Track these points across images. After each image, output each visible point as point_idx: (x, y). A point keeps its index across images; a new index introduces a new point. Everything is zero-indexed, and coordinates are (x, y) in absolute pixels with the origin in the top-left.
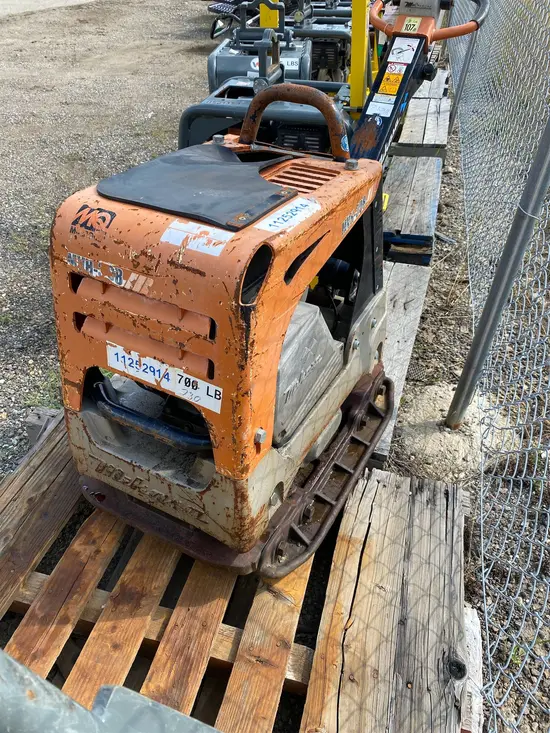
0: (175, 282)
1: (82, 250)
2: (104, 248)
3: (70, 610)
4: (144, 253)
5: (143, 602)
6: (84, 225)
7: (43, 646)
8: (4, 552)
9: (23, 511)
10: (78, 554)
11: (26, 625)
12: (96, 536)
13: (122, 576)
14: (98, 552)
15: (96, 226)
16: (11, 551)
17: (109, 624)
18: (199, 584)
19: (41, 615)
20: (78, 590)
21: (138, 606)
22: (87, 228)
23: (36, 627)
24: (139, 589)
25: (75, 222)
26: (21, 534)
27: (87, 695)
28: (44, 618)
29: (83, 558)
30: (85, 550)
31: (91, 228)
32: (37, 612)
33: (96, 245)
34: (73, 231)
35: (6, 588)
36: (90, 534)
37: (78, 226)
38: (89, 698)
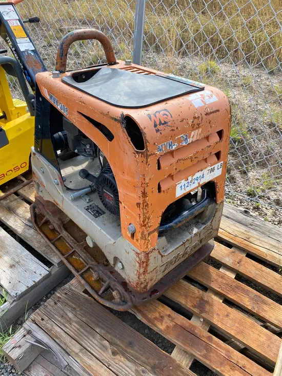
0: (210, 123)
1: (166, 138)
2: (177, 128)
3: (204, 335)
4: (195, 118)
5: (206, 299)
6: (161, 123)
7: (224, 352)
8: (155, 373)
9: (122, 359)
10: (168, 327)
11: (210, 360)
12: (157, 315)
13: (188, 306)
14: (169, 316)
15: (166, 120)
16: (154, 369)
17: (215, 316)
18: (200, 274)
19: (204, 352)
20: (192, 329)
21: (207, 302)
22: (163, 124)
23: (212, 355)
24: (198, 299)
25: (155, 126)
26: (142, 362)
27: (251, 333)
28: (207, 350)
29: (172, 324)
30: (166, 322)
31: (165, 123)
32: (202, 354)
33: (173, 130)
34: (158, 131)
35: (183, 372)
36: (156, 318)
37: (158, 126)
38: (252, 331)
